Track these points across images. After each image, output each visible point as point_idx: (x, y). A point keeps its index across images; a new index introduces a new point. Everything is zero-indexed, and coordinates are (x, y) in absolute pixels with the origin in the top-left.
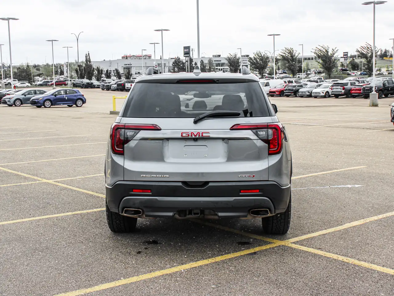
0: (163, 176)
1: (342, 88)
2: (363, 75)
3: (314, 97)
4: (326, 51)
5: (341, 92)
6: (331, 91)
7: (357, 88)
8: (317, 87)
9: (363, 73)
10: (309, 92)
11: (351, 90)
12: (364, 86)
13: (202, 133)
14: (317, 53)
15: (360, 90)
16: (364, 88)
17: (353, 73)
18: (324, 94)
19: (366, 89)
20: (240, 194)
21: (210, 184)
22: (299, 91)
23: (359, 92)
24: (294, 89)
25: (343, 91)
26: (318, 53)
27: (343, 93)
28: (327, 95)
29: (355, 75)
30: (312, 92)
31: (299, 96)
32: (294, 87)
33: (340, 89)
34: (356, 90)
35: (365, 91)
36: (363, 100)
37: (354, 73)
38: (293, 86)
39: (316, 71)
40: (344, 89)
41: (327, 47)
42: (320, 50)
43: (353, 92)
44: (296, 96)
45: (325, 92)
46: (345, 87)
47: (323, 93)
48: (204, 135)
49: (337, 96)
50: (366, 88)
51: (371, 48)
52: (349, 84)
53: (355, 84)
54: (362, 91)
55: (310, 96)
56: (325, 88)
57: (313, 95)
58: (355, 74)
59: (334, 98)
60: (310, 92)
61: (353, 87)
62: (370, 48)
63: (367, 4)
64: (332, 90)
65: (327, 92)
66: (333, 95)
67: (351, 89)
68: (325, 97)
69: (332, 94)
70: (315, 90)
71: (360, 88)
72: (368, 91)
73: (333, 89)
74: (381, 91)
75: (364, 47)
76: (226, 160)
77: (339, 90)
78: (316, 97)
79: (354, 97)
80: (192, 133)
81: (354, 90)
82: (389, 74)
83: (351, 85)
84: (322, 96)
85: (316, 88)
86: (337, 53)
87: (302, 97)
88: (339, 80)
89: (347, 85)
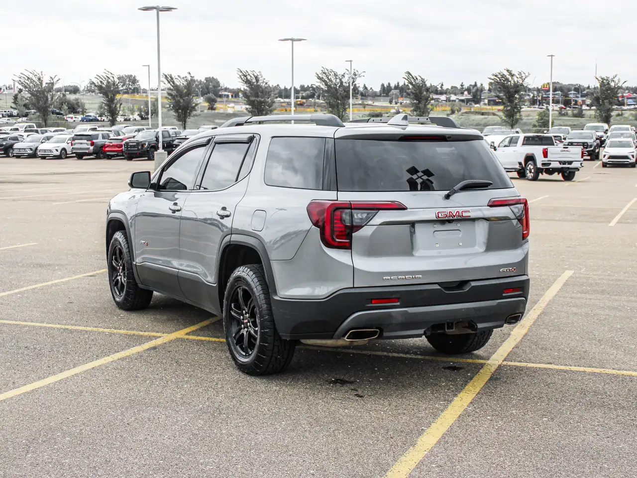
0: (414, 276)
1: (89, 142)
2: (86, 121)
3: (40, 157)
4: (39, 79)
5: (88, 149)
6: (71, 147)
7: (115, 143)
8: (44, 141)
9: (86, 118)
10: (31, 149)
11: (103, 146)
12: (127, 140)
13: (462, 212)
14: (22, 83)
15: (121, 146)
16: (127, 144)
17: (69, 117)
18: (58, 153)
19: (131, 146)
20: (504, 295)
21: (473, 284)
22: (14, 147)
23: (117, 149)
24: (4, 144)
25: (92, 148)
26: (24, 83)
27: (92, 150)
28: (63, 155)
29: (74, 121)
30: (36, 149)
31: (14, 156)
32: (3, 141)
33: (87, 144)
34: (112, 146)
35: (129, 149)
36: (125, 162)
37: (72, 118)
38: (2, 138)
39: (4, 113)
40: (92, 144)
41: (40, 73)
42: (28, 78)
43: (107, 149)
44: (8, 156)
45: (59, 151)
46: (94, 141)
47: (57, 150)
48: (464, 214)
49: (80, 156)
50: (131, 142)
51: (113, 77)
52: (100, 136)
53: (109, 136)
54: (123, 148)
55: (34, 155)
56: (57, 142)
57: (39, 153)
58: (74, 119)
59: (76, 158)
60: (34, 149)
61: (107, 142)
62: (112, 79)
63: (147, 9)
64: (73, 146)
65: (64, 149)
66: (74, 155)
67: (105, 145)
68: (59, 157)
69: (73, 153)
70: (42, 147)
71: (119, 143)
72: (134, 148)
73: (75, 144)
74: (154, 148)
75: (101, 77)
76: (484, 248)
77: (85, 145)
78: (44, 158)
79: (109, 157)
80: (450, 212)
81: (108, 146)
82: (125, 120)
83: (104, 137)
84: (54, 156)
85: (42, 143)
86: (57, 84)
87: (18, 157)
88: (65, 129)
89: (97, 139)
